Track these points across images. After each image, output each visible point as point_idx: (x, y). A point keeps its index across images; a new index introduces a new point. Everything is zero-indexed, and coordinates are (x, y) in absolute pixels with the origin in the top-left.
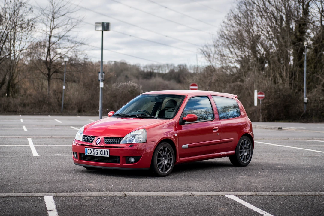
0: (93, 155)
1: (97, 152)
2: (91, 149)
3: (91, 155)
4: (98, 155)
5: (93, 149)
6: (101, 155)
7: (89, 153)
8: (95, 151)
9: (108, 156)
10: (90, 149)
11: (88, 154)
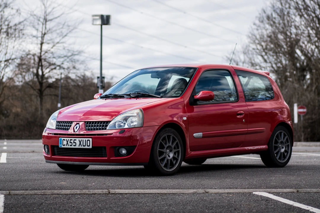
0: (70, 147)
1: (75, 143)
2: (67, 139)
3: (67, 147)
4: (77, 147)
5: (70, 139)
6: (80, 147)
7: (64, 145)
8: (72, 141)
9: (91, 147)
10: (65, 139)
11: (63, 147)
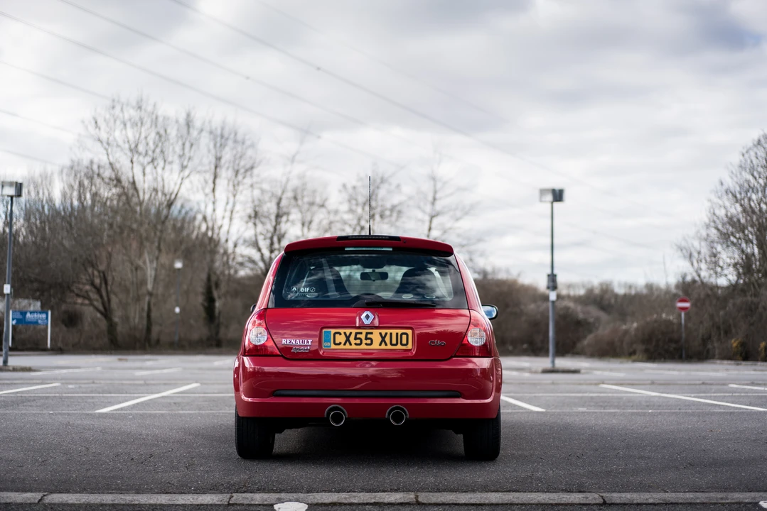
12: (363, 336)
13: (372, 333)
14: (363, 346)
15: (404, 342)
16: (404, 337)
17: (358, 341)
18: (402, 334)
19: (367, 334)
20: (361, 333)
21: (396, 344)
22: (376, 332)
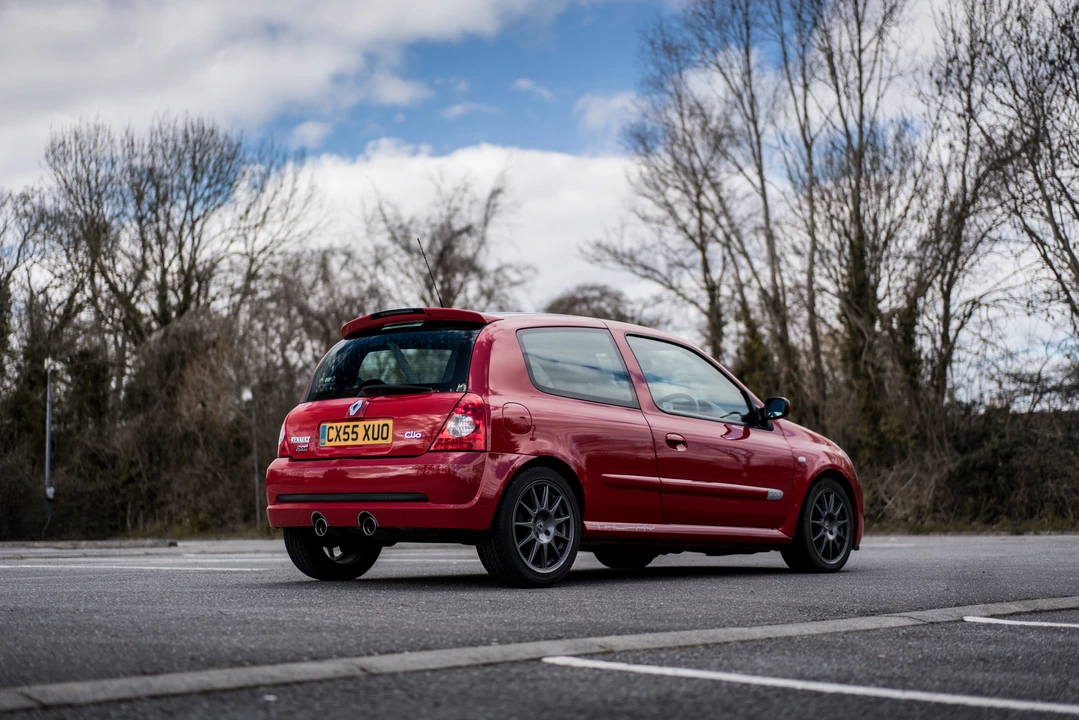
12: (349, 430)
13: (357, 426)
14: (350, 442)
15: (385, 436)
16: (385, 428)
17: (346, 436)
18: (384, 425)
19: (354, 426)
20: (348, 427)
21: (377, 439)
22: (361, 424)
